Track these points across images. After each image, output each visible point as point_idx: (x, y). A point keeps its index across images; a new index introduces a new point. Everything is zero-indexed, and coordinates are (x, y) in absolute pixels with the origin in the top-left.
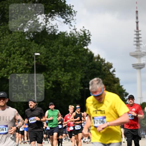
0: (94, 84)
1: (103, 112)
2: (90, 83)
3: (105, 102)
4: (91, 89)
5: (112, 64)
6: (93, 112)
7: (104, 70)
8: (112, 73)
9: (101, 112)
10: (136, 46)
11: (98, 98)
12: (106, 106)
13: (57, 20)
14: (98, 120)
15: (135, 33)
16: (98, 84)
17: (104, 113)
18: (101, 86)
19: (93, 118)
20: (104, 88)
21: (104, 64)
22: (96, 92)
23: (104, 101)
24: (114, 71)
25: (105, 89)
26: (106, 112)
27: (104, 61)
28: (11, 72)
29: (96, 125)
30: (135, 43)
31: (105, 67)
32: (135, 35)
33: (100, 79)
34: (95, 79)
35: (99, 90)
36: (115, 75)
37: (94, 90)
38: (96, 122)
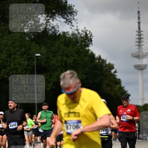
0: (66, 78)
1: (77, 115)
2: (62, 77)
3: (81, 102)
4: (63, 85)
5: (114, 65)
6: (65, 115)
7: (106, 71)
8: (113, 74)
9: (75, 115)
10: (137, 47)
11: (72, 97)
12: (82, 107)
13: (58, 21)
14: (72, 124)
15: (137, 33)
16: (71, 78)
17: (79, 116)
18: (75, 81)
19: (66, 122)
20: (79, 83)
21: (105, 65)
22: (68, 89)
23: (79, 100)
24: (115, 72)
25: (80, 85)
26: (81, 114)
27: (106, 62)
28: (11, 72)
29: (69, 131)
30: (137, 43)
31: (107, 68)
32: (137, 35)
33: (75, 72)
34: (68, 72)
35: (73, 85)
36: (116, 76)
37: (66, 86)
38: (69, 127)
